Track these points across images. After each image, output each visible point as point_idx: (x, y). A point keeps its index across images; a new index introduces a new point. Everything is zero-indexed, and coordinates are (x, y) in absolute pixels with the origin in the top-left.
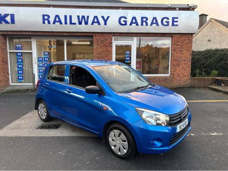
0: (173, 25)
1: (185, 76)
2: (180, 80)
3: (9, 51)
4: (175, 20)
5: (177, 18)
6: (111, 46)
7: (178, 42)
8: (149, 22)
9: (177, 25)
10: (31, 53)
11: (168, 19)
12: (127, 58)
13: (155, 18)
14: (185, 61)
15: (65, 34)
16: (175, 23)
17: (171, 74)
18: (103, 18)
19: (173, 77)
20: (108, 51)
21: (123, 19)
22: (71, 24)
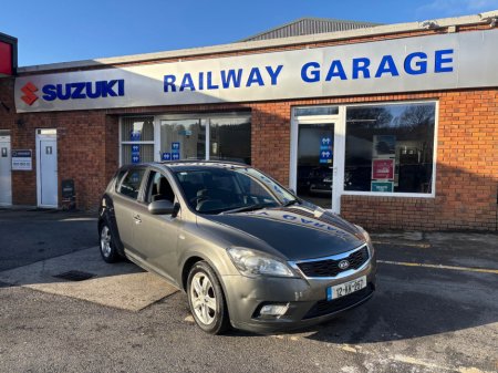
0: (438, 69)
1: (481, 200)
2: (464, 211)
3: (121, 142)
4: (444, 57)
5: (450, 51)
6: (288, 129)
7: (457, 111)
8: (373, 68)
9: (450, 69)
11: (423, 55)
12: (324, 153)
13: (388, 59)
14: (479, 159)
15: (201, 108)
16: (444, 65)
17: (437, 194)
18: (269, 69)
19: (442, 202)
20: (280, 139)
21: (311, 68)
22: (210, 87)
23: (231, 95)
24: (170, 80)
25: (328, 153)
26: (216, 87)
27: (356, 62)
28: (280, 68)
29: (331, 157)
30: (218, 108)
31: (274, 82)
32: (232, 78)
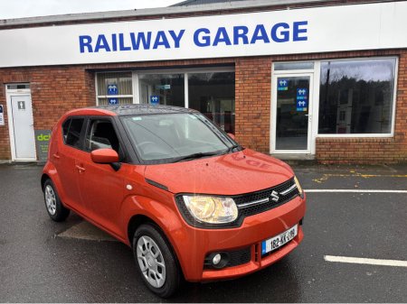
3: (98, 97)
10: (131, 98)
12: (300, 103)
21: (202, 34)
25: (304, 103)
29: (307, 105)
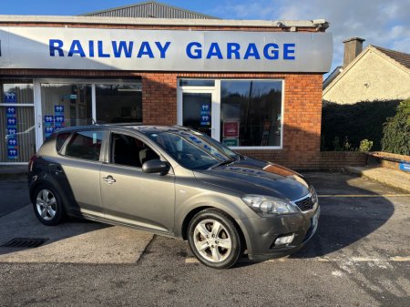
0: (286, 57)
1: (310, 150)
2: (301, 157)
4: (289, 48)
5: (293, 45)
6: (175, 96)
7: (296, 87)
8: (242, 52)
9: (293, 58)
10: (32, 108)
11: (276, 46)
13: (252, 46)
14: (310, 122)
15: (91, 74)
16: (289, 55)
17: (284, 146)
18: (158, 44)
19: (287, 152)
20: (169, 104)
21: (194, 48)
22: (101, 55)
23: (123, 63)
24: (56, 45)
25: (207, 117)
26: (108, 56)
27: (229, 45)
28: (168, 44)
29: (210, 120)
30: (109, 75)
31: (163, 56)
32: (122, 49)
